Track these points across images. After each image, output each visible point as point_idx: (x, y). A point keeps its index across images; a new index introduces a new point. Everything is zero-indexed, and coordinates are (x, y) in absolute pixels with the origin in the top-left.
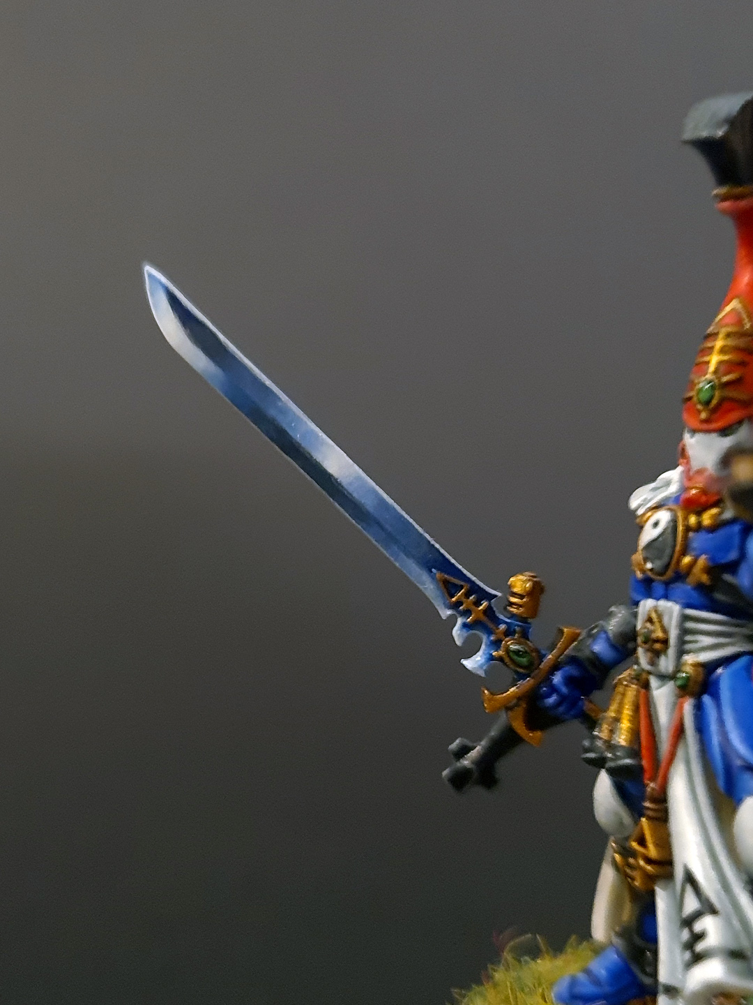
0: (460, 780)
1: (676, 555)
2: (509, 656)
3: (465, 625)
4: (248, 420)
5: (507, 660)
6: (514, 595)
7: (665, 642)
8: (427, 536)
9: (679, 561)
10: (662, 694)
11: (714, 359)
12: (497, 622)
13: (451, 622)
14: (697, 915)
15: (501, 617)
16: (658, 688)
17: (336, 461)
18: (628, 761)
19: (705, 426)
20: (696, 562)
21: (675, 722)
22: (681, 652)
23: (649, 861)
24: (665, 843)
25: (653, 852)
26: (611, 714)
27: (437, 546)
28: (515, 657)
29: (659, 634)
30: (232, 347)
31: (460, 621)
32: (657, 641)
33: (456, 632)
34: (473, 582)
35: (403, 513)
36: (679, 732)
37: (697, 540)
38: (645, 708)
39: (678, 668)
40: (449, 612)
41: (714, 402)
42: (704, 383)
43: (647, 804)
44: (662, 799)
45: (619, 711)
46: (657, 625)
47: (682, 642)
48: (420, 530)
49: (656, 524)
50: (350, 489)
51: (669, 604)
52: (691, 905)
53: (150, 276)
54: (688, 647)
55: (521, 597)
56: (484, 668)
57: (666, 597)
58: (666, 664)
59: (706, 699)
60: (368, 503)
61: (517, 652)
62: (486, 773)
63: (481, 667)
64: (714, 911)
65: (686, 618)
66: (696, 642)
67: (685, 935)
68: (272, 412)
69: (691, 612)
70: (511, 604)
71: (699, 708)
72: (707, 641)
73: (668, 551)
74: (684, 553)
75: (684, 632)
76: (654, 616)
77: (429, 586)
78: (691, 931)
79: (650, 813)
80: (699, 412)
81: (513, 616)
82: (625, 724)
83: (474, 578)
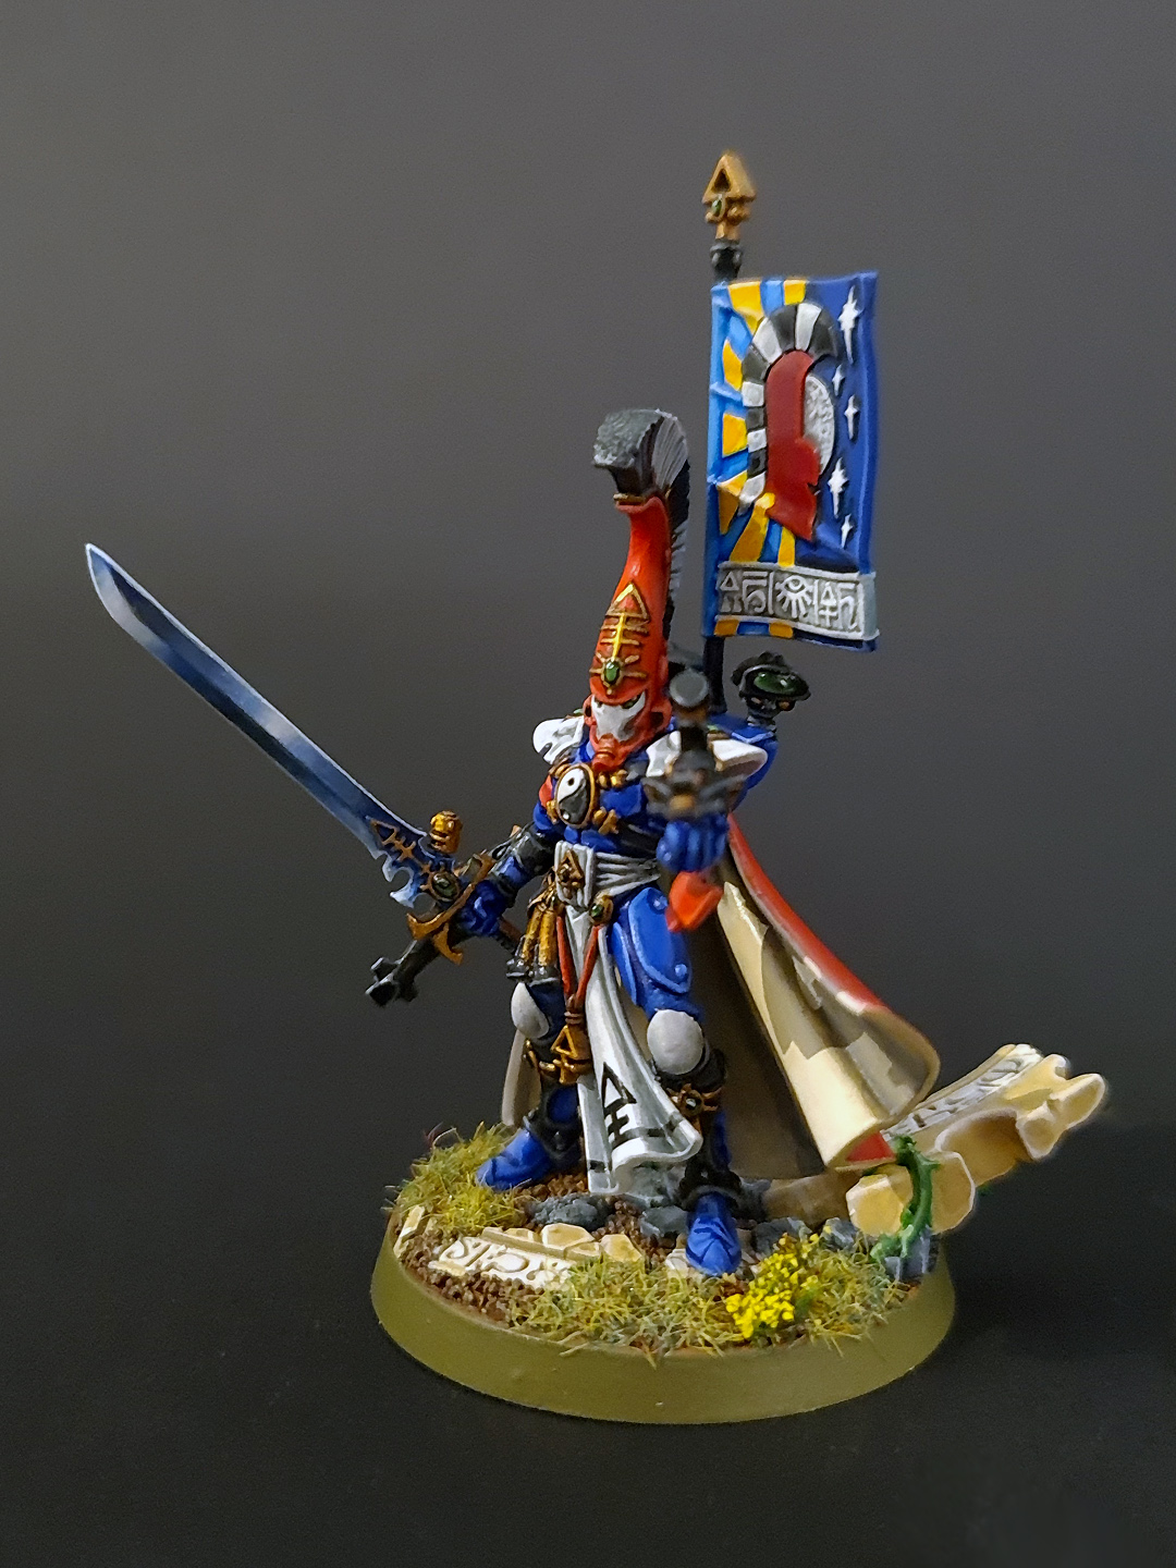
0: (382, 995)
1: (590, 810)
2: (434, 888)
3: (394, 864)
4: (193, 690)
5: (433, 891)
6: (435, 832)
7: (582, 881)
8: (360, 787)
9: (592, 815)
10: (577, 922)
11: (616, 641)
12: (423, 858)
13: (383, 859)
14: (618, 1104)
15: (427, 854)
16: (575, 917)
17: (277, 724)
18: (550, 979)
19: (611, 701)
20: (607, 816)
21: (591, 945)
22: (595, 890)
23: (571, 1061)
24: (585, 1046)
25: (574, 1054)
26: (529, 936)
27: (370, 795)
28: (441, 890)
29: (576, 874)
30: (176, 622)
31: (390, 860)
32: (575, 879)
33: (386, 869)
34: (402, 826)
35: (339, 768)
36: (595, 954)
37: (608, 797)
38: (561, 932)
39: (591, 903)
40: (380, 853)
41: (619, 681)
42: (608, 661)
43: (567, 1014)
44: (580, 1010)
45: (537, 934)
46: (574, 865)
47: (596, 880)
48: (354, 781)
49: (571, 782)
50: (291, 750)
51: (583, 848)
52: (612, 1096)
53: (92, 553)
54: (602, 883)
55: (442, 835)
56: (413, 900)
57: (579, 841)
58: (583, 898)
59: (617, 926)
60: (307, 761)
61: (441, 885)
62: (405, 988)
63: (410, 899)
64: (633, 1101)
65: (597, 860)
66: (607, 879)
67: (609, 1121)
68: (216, 682)
69: (600, 854)
70: (434, 841)
71: (610, 934)
72: (615, 878)
73: (583, 806)
74: (597, 808)
75: (597, 871)
76: (571, 858)
77: (362, 834)
78: (614, 1117)
79: (572, 1022)
80: (606, 689)
81: (436, 852)
82: (544, 946)
83: (403, 822)
